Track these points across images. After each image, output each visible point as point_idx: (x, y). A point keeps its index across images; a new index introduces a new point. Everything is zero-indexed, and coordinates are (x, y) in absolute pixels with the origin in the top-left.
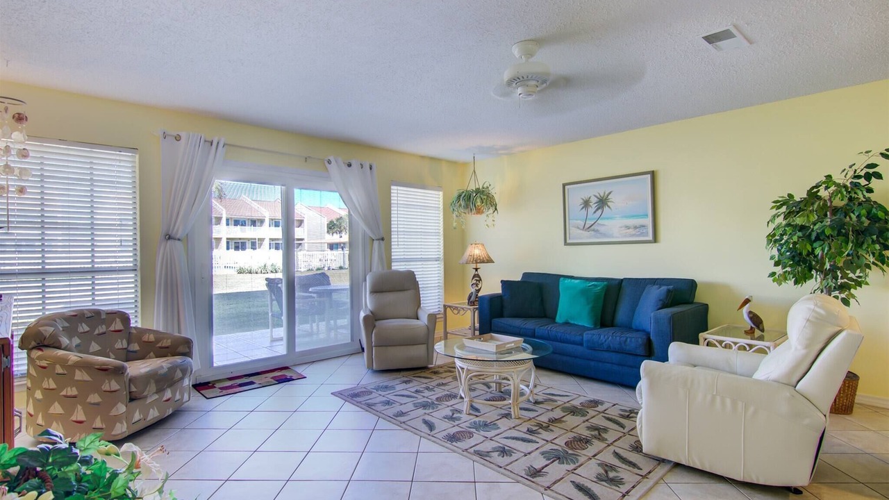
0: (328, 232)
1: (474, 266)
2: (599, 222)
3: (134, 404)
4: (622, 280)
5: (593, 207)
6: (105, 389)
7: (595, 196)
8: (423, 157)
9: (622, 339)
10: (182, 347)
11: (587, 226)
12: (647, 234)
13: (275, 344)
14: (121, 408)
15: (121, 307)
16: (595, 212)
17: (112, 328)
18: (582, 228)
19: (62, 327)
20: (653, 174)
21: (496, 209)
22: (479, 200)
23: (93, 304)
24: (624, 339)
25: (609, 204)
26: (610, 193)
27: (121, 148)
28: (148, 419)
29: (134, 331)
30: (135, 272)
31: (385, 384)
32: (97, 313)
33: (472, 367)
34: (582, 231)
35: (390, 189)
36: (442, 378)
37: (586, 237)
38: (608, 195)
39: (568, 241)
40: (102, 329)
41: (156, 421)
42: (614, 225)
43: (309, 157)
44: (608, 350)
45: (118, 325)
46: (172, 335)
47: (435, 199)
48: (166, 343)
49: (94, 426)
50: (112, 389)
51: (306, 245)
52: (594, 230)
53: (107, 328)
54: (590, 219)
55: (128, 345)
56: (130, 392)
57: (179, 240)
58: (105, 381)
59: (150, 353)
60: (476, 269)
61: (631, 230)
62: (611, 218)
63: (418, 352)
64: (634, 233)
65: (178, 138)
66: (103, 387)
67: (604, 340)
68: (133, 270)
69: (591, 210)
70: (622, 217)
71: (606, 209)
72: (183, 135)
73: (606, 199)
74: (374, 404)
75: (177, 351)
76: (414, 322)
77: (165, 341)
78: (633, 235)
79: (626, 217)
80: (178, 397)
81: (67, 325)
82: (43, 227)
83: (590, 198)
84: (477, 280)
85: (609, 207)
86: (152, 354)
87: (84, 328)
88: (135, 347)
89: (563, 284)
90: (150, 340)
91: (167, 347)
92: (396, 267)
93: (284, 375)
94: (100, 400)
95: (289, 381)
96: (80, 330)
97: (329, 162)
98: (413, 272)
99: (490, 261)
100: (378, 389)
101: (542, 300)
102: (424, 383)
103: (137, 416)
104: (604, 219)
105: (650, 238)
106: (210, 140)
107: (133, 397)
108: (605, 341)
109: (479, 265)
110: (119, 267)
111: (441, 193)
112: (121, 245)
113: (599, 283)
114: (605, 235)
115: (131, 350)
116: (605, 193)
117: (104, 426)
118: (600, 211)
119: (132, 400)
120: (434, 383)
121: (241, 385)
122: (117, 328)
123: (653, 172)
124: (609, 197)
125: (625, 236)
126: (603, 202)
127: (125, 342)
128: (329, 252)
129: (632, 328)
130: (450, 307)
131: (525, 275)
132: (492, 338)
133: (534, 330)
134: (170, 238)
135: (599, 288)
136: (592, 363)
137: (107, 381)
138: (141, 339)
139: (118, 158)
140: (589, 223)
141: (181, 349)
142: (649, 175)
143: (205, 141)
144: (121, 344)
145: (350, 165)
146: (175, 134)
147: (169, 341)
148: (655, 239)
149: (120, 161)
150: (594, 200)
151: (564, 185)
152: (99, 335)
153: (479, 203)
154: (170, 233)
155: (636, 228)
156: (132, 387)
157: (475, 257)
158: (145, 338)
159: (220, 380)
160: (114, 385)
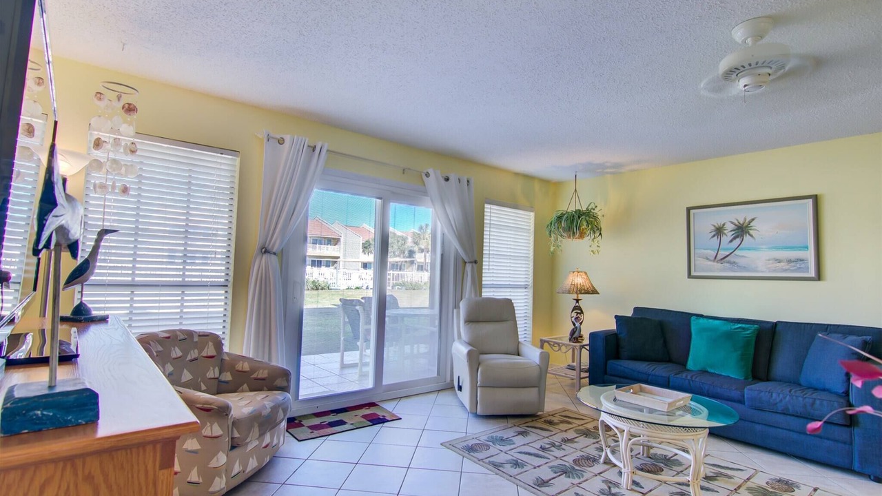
0: (363, 251)
1: (575, 296)
2: (737, 252)
3: (236, 452)
4: (776, 324)
5: (728, 235)
6: (205, 434)
7: (732, 223)
8: (517, 174)
9: (807, 400)
10: (280, 381)
11: (719, 257)
12: (807, 269)
13: (347, 371)
14: (222, 459)
15: (209, 327)
16: (731, 241)
17: (204, 354)
18: (713, 259)
19: (156, 352)
20: (816, 199)
21: (600, 234)
22: (585, 223)
23: (181, 324)
24: (811, 401)
25: (751, 232)
26: (753, 220)
27: (223, 150)
28: (247, 471)
29: (226, 358)
30: (226, 289)
31: (499, 434)
32: (190, 334)
33: (636, 429)
34: (712, 263)
35: (484, 208)
36: (562, 431)
37: (717, 269)
38: (750, 222)
39: (693, 273)
40: (194, 354)
41: (254, 472)
42: (757, 256)
43: (409, 169)
44: (784, 413)
45: (210, 350)
46: (269, 364)
47: (526, 219)
48: (263, 374)
49: (189, 480)
50: (214, 435)
51: (341, 263)
52: (728, 262)
53: (200, 352)
54: (725, 249)
55: (220, 374)
56: (232, 438)
57: (275, 254)
58: (207, 424)
59: (243, 385)
60: (577, 301)
61: (782, 264)
62: (755, 249)
63: (529, 395)
64: (787, 267)
65: (281, 141)
66: (203, 431)
67: (778, 400)
68: (224, 286)
69: (726, 239)
70: (769, 248)
71: (747, 238)
72: (288, 138)
73: (747, 226)
74: (501, 465)
75: (275, 383)
76: (516, 359)
77: (261, 371)
78: (785, 270)
79: (777, 248)
80: (275, 441)
81: (160, 348)
82: (136, 234)
83: (724, 225)
84: (578, 313)
85: (751, 236)
86: (245, 386)
87: (176, 352)
88: (227, 377)
89: (695, 325)
90: (244, 370)
91: (263, 379)
92: (486, 293)
93: (374, 414)
94: (199, 447)
95: (384, 422)
96: (174, 355)
97: (427, 175)
98: (510, 300)
99: (595, 292)
100: (495, 440)
101: (665, 342)
102: (544, 437)
103: (237, 468)
104: (742, 249)
105: (812, 274)
106: (312, 145)
107: (235, 445)
108: (781, 401)
109: (580, 296)
110: (211, 282)
111: (532, 214)
112: (215, 257)
113: (747, 326)
114: (744, 268)
115: (223, 380)
116: (745, 220)
117: (201, 481)
118: (738, 241)
119: (233, 447)
120: (557, 439)
121: (332, 424)
122: (210, 354)
123: (816, 195)
124: (752, 224)
125: (775, 271)
126: (742, 230)
127: (217, 370)
128: (362, 270)
129: (800, 385)
130: (548, 342)
131: (637, 310)
132: (642, 390)
133: (669, 378)
134: (267, 252)
135: (748, 332)
136: (758, 427)
137: (209, 424)
138: (235, 368)
139: (219, 161)
140: (722, 253)
141: (279, 382)
142: (811, 200)
143: (308, 146)
144: (213, 373)
145: (447, 179)
146: (278, 137)
147: (266, 372)
148: (819, 276)
149: (221, 164)
150: (729, 227)
151: (689, 210)
152: (191, 361)
153: (584, 226)
154: (266, 246)
155: (790, 261)
156: (235, 431)
157: (579, 286)
158: (239, 367)
159: (305, 415)
160: (217, 430)
